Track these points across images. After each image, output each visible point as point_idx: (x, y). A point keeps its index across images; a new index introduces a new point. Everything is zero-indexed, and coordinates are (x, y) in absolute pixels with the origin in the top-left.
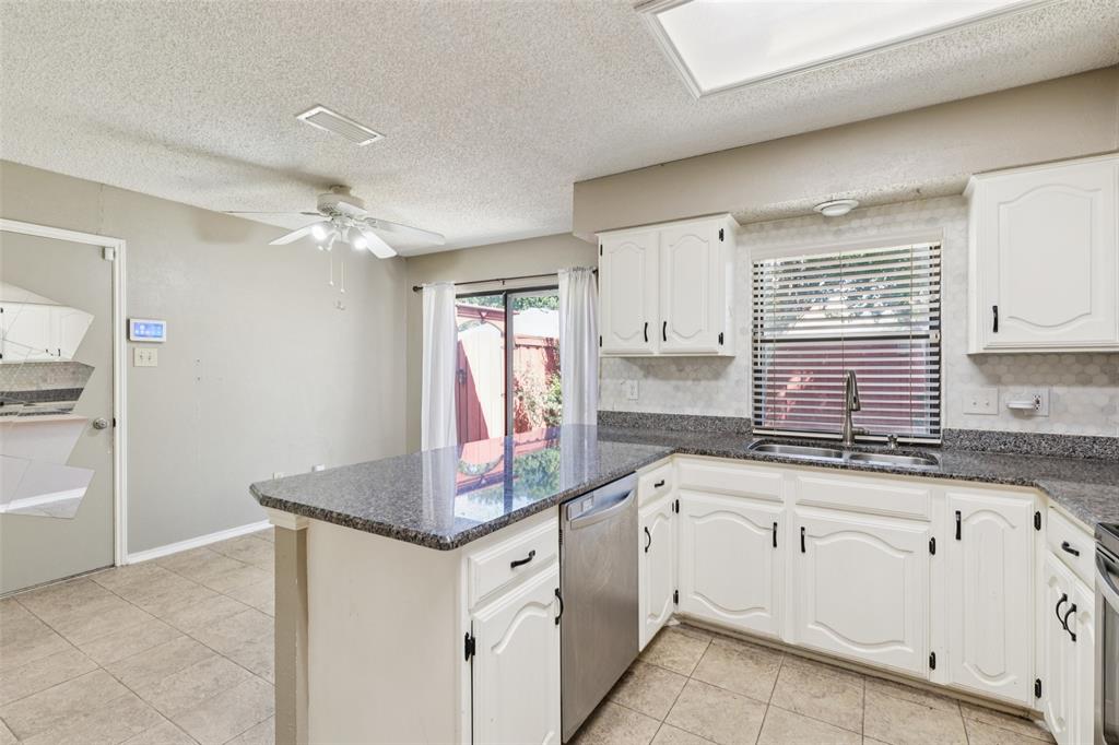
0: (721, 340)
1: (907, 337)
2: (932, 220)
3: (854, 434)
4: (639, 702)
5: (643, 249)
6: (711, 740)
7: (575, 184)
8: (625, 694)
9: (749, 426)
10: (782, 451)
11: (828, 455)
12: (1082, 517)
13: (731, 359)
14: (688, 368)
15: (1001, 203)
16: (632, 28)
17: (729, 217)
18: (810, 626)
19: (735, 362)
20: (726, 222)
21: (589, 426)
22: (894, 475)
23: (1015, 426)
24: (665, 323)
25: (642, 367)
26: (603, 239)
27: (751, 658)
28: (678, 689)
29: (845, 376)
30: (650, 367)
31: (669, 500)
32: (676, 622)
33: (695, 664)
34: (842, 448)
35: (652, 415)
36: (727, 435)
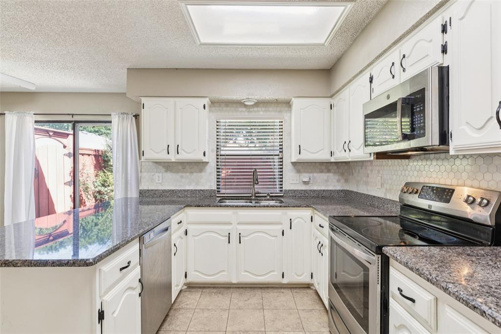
0: (204, 154)
1: (272, 155)
2: (280, 112)
3: (255, 193)
4: (174, 326)
5: (167, 108)
6: (209, 331)
7: (128, 69)
8: (167, 325)
9: (215, 193)
10: (229, 202)
11: (247, 202)
12: (325, 215)
13: (207, 163)
14: (187, 167)
15: (301, 109)
16: (174, 7)
17: (207, 99)
18: (243, 273)
19: (209, 164)
20: (207, 101)
21: (131, 198)
22: (272, 208)
23: (304, 188)
24: (178, 145)
25: (164, 167)
26: (144, 100)
27: (220, 293)
28: (191, 315)
29: (252, 170)
30: (168, 166)
31: (183, 230)
32: (185, 287)
33: (197, 303)
34: (251, 199)
35: (169, 191)
36: (206, 197)
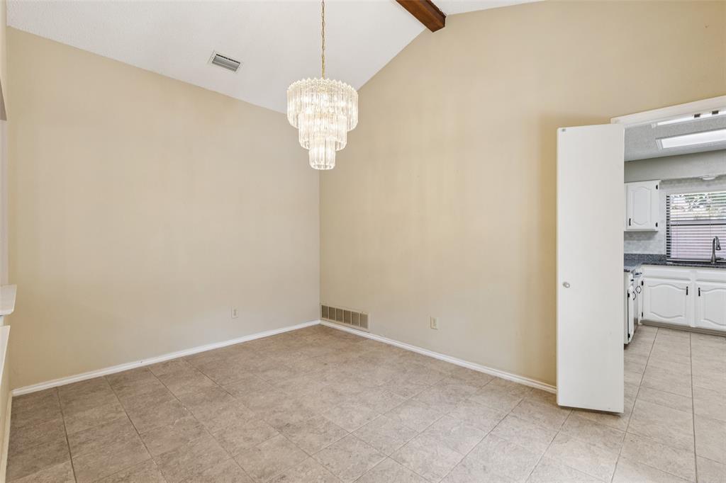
0: (657, 225)
3: (716, 260)
9: (665, 257)
17: (659, 181)
18: (702, 320)
19: (660, 233)
20: (657, 183)
24: (630, 219)
29: (712, 238)
